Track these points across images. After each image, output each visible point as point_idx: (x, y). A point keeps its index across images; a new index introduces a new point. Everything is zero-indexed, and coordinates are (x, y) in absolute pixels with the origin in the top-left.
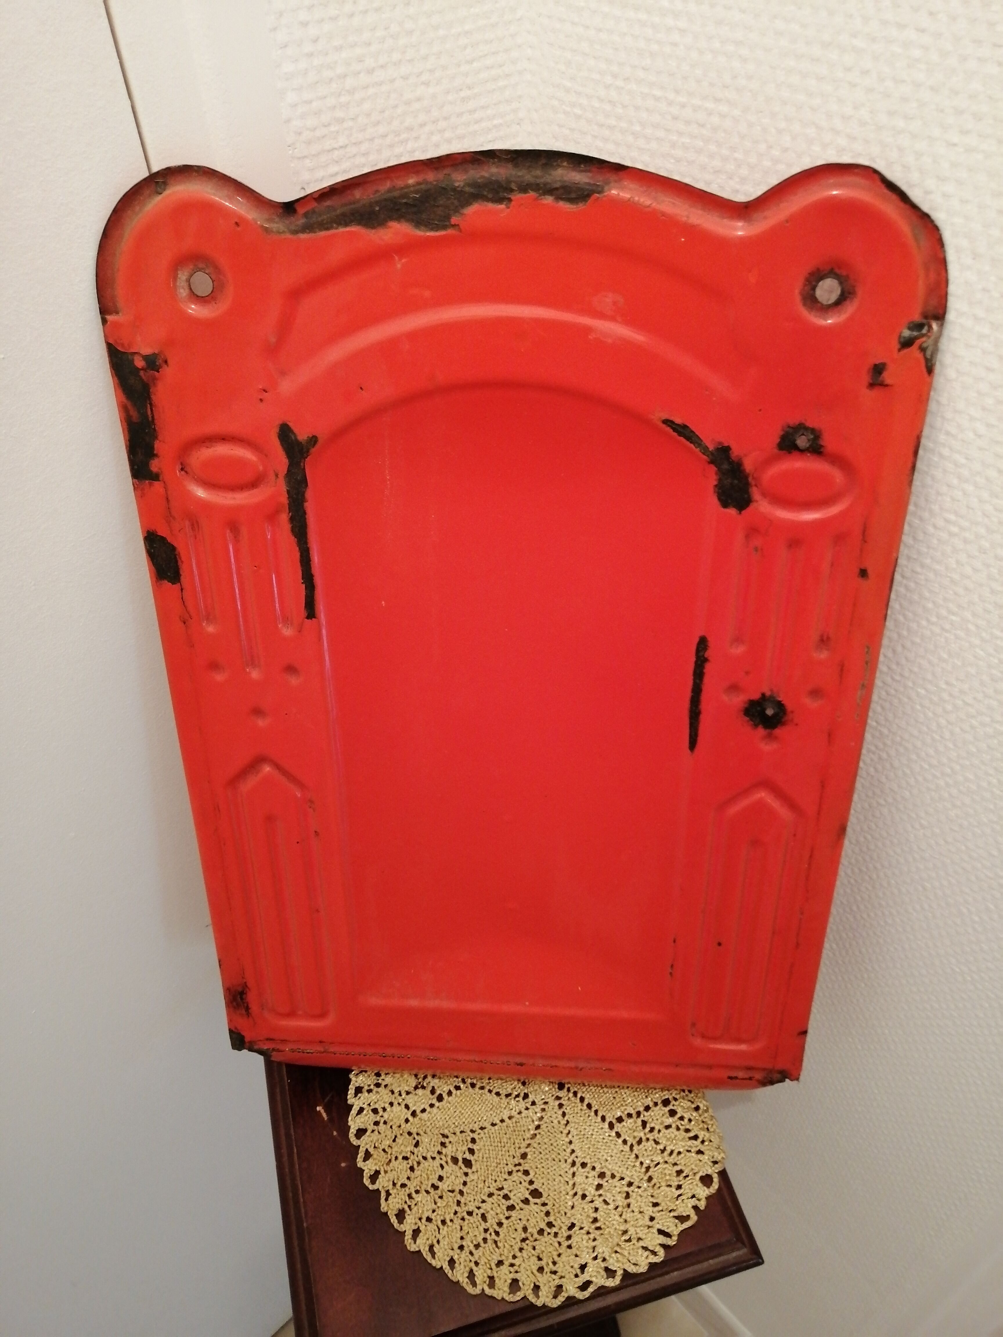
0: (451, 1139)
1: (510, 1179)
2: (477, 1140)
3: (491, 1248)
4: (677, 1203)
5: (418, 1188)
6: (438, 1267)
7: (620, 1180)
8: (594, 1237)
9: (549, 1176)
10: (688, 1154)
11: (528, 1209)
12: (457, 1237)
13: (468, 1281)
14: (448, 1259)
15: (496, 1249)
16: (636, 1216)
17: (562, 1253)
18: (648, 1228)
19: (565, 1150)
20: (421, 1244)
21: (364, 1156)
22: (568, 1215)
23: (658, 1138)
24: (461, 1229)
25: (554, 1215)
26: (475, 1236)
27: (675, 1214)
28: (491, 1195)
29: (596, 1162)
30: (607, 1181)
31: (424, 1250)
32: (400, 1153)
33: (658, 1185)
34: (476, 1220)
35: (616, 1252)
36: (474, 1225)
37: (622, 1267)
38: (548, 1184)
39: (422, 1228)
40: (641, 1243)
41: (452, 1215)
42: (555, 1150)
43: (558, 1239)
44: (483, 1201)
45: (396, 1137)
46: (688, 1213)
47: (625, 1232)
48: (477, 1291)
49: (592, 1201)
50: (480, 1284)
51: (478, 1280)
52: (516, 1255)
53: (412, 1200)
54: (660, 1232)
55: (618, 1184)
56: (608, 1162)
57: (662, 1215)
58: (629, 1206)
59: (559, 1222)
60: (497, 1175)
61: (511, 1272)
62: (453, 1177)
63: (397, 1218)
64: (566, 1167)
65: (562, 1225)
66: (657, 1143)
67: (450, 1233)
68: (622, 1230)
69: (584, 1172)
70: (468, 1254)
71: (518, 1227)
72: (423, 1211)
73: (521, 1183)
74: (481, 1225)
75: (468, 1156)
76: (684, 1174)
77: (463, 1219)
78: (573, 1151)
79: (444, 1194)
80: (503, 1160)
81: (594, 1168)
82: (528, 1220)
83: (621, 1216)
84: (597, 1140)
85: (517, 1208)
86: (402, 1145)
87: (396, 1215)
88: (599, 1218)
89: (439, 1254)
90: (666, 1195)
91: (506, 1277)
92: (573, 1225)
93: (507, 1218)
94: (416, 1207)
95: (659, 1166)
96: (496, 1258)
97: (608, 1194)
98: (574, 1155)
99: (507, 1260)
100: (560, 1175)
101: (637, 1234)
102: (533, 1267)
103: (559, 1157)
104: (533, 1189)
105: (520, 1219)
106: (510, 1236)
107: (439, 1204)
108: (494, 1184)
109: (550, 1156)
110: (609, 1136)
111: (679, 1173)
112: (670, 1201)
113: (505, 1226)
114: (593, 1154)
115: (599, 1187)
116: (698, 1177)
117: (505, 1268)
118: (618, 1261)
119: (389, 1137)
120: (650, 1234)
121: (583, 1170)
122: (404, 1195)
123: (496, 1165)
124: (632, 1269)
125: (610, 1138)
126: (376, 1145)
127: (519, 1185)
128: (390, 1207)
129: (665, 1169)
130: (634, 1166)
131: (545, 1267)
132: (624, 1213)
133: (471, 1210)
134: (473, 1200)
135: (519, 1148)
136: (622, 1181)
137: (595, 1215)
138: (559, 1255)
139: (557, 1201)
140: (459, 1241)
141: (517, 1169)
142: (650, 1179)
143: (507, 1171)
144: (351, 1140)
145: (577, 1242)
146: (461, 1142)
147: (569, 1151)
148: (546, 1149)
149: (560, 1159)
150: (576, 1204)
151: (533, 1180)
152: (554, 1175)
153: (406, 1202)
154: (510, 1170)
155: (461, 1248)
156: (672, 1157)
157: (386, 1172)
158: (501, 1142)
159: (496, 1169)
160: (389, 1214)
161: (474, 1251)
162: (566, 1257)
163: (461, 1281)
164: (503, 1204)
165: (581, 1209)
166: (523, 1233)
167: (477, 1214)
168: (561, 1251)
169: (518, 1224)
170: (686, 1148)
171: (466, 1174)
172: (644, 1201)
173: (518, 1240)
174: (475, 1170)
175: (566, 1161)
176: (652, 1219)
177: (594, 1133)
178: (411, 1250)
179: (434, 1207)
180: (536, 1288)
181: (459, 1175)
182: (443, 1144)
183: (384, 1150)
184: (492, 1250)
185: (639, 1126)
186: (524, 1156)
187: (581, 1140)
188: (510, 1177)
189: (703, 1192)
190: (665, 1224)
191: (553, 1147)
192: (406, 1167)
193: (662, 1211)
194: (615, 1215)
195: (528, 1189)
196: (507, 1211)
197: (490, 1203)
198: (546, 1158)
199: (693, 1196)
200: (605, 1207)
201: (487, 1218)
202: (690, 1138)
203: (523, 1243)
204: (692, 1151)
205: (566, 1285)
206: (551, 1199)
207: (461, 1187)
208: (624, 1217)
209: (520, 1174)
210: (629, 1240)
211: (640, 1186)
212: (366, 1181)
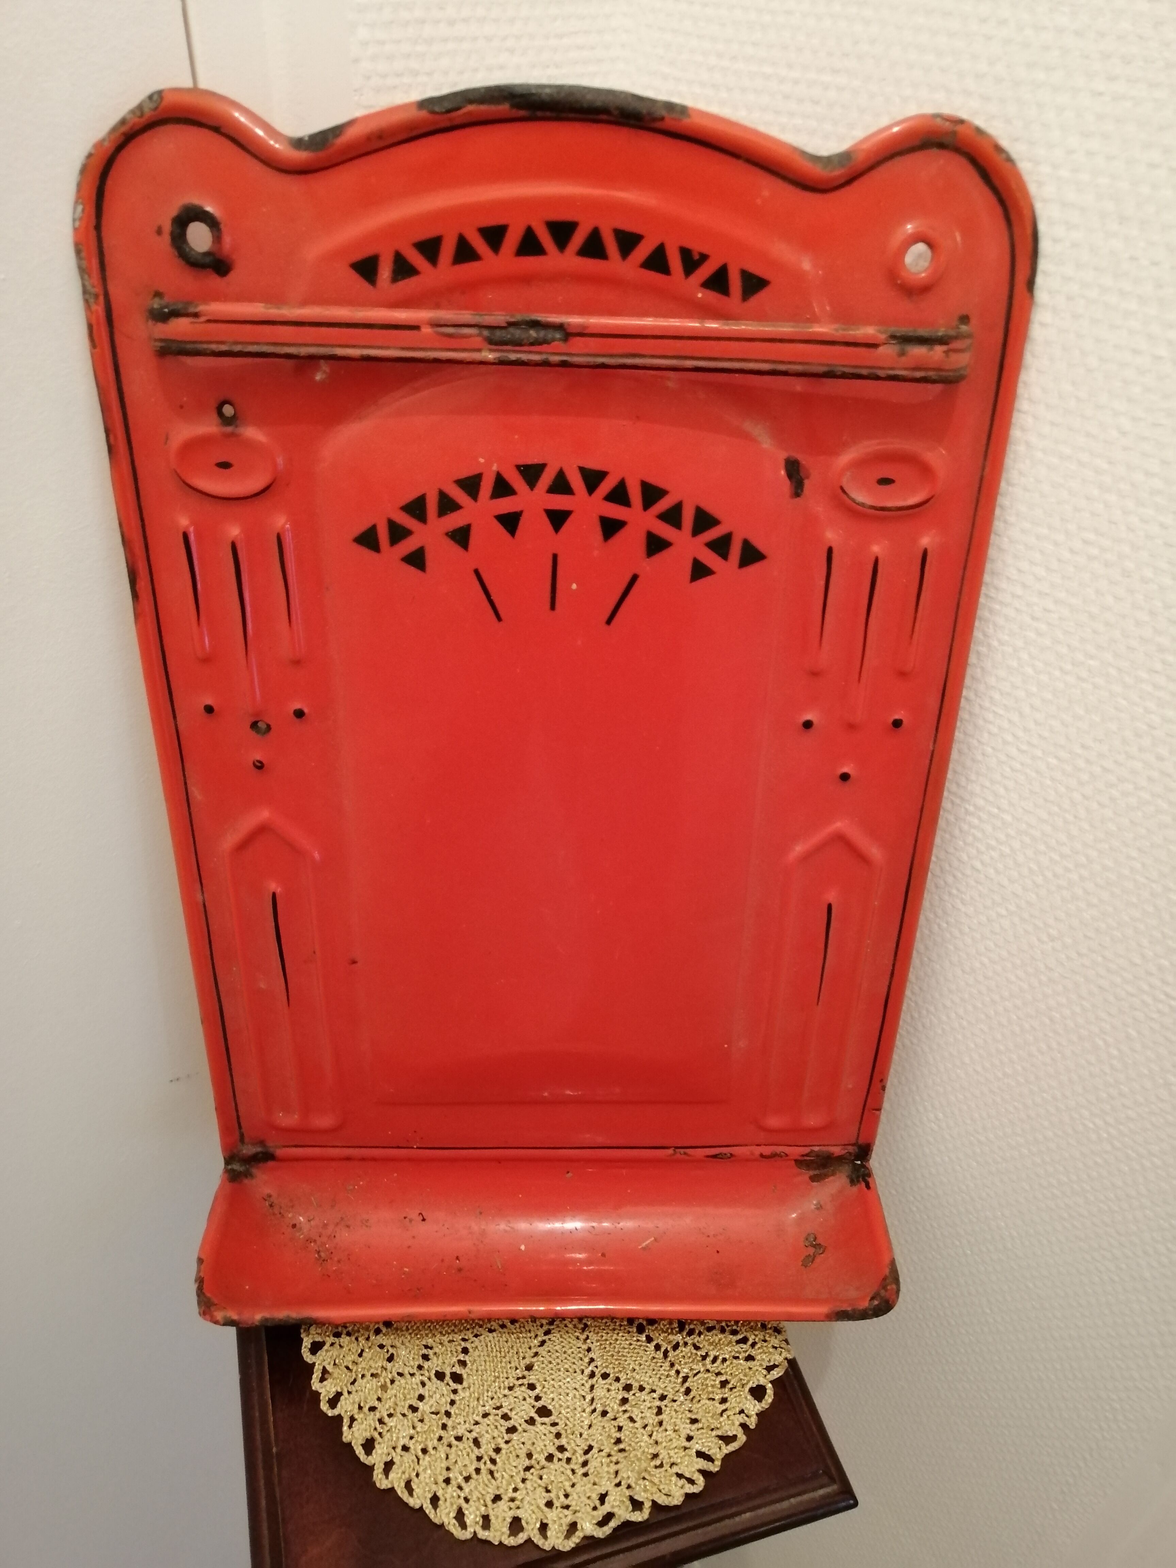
0: (436, 1350)
1: (511, 1395)
2: (471, 1350)
3: (485, 1479)
4: (722, 1419)
5: (392, 1412)
6: (417, 1507)
7: (650, 1393)
8: (617, 1459)
9: (560, 1390)
10: (735, 1361)
11: (534, 1430)
12: (441, 1467)
13: (456, 1522)
14: (430, 1496)
15: (493, 1481)
16: (669, 1435)
17: (577, 1483)
18: (685, 1450)
19: (581, 1359)
20: (395, 1481)
21: (320, 1375)
22: (584, 1436)
23: (698, 1342)
24: (447, 1458)
25: (567, 1437)
26: (465, 1466)
27: (720, 1433)
28: (485, 1415)
29: (621, 1371)
30: (634, 1395)
31: (398, 1486)
32: (368, 1370)
33: (698, 1398)
34: (466, 1446)
35: (644, 1478)
36: (464, 1452)
37: (651, 1498)
38: (560, 1399)
39: (397, 1460)
40: (675, 1469)
41: (436, 1441)
42: (569, 1358)
43: (572, 1466)
44: (477, 1423)
45: (362, 1351)
46: (735, 1433)
47: (655, 1456)
48: (466, 1535)
49: (615, 1419)
50: (471, 1526)
51: (469, 1519)
52: (517, 1487)
53: (385, 1427)
54: (700, 1454)
55: (647, 1398)
56: (636, 1371)
57: (702, 1434)
58: (661, 1423)
59: (573, 1445)
60: (494, 1390)
61: (511, 1509)
62: (438, 1396)
63: (363, 1448)
64: (582, 1379)
65: (577, 1448)
66: (697, 1348)
67: (432, 1463)
68: (651, 1454)
69: (605, 1384)
70: (455, 1488)
71: (520, 1452)
72: (398, 1438)
73: (524, 1399)
74: (472, 1451)
75: (458, 1369)
76: (730, 1386)
77: (450, 1446)
78: (592, 1360)
79: (425, 1417)
80: (503, 1373)
81: (617, 1379)
82: (533, 1444)
83: (651, 1436)
84: (622, 1346)
85: (520, 1429)
86: (371, 1359)
87: (362, 1445)
88: (623, 1438)
89: (417, 1491)
90: (706, 1409)
91: (504, 1514)
92: (591, 1448)
93: (507, 1442)
94: (389, 1434)
95: (699, 1374)
96: (491, 1492)
97: (635, 1409)
98: (593, 1365)
99: (506, 1494)
100: (575, 1389)
101: (670, 1458)
102: (539, 1501)
103: (574, 1366)
104: (540, 1406)
105: (523, 1443)
106: (510, 1464)
107: (418, 1429)
108: (491, 1402)
109: (563, 1366)
110: (638, 1340)
111: (724, 1384)
112: (712, 1417)
113: (503, 1452)
114: (617, 1363)
115: (624, 1401)
116: (747, 1389)
117: (503, 1505)
118: (645, 1490)
119: (354, 1351)
120: (687, 1458)
121: (604, 1382)
122: (373, 1420)
123: (493, 1379)
124: (662, 1500)
125: (639, 1343)
126: (337, 1361)
127: (524, 1402)
128: (355, 1436)
129: (706, 1379)
130: (668, 1376)
131: (555, 1501)
132: (655, 1433)
133: (460, 1434)
134: (463, 1423)
135: (524, 1358)
136: (652, 1394)
137: (618, 1435)
138: (573, 1485)
139: (571, 1420)
140: (445, 1472)
141: (520, 1383)
142: (688, 1391)
143: (507, 1385)
144: (305, 1356)
145: (595, 1468)
146: (449, 1352)
147: (587, 1360)
148: (558, 1357)
149: (575, 1369)
150: (594, 1422)
151: (540, 1395)
152: (568, 1388)
153: (375, 1429)
154: (511, 1385)
155: (447, 1481)
156: (715, 1365)
157: (349, 1393)
158: (500, 1352)
159: (493, 1384)
160: (353, 1444)
161: (463, 1484)
162: (582, 1486)
163: (446, 1523)
164: (501, 1426)
165: (600, 1428)
166: (527, 1460)
167: (468, 1439)
168: (575, 1481)
169: (521, 1449)
170: (733, 1354)
171: (455, 1392)
172: (680, 1416)
173: (521, 1468)
174: (466, 1386)
175: (583, 1372)
176: (689, 1438)
177: (619, 1338)
178: (382, 1488)
179: (412, 1431)
180: (544, 1528)
181: (445, 1392)
182: (426, 1357)
183: (347, 1368)
184: (487, 1482)
185: (675, 1328)
186: (529, 1368)
187: (602, 1347)
188: (511, 1392)
189: (754, 1407)
190: (706, 1444)
191: (566, 1355)
192: (376, 1385)
193: (702, 1428)
194: (643, 1435)
195: (533, 1407)
196: (507, 1433)
197: (485, 1424)
198: (557, 1369)
199: (742, 1412)
200: (631, 1425)
201: (481, 1443)
202: (738, 1342)
203: (527, 1473)
204: (740, 1357)
205: (582, 1522)
206: (563, 1418)
207: (448, 1408)
208: (654, 1437)
209: (523, 1388)
210: (661, 1466)
211: (675, 1399)
212: (324, 1407)
